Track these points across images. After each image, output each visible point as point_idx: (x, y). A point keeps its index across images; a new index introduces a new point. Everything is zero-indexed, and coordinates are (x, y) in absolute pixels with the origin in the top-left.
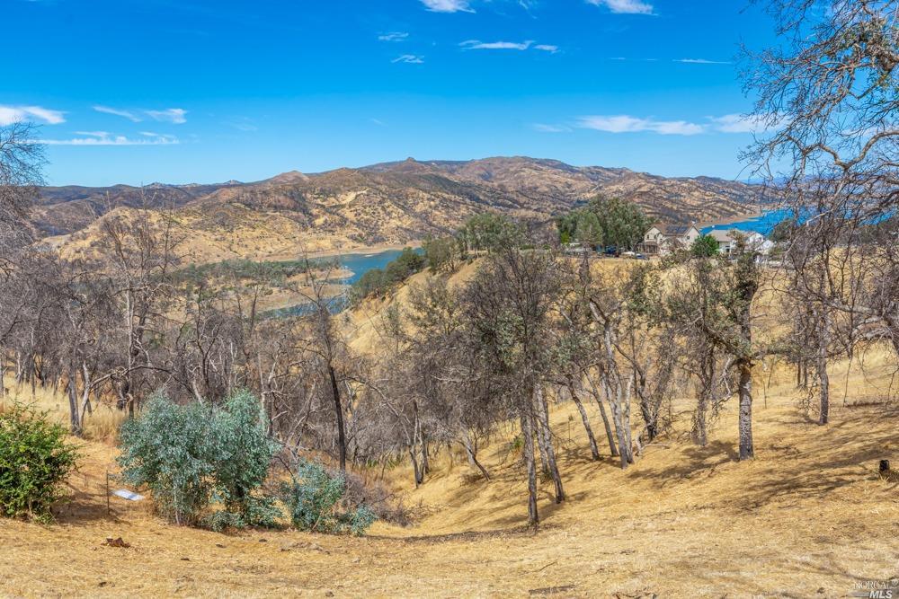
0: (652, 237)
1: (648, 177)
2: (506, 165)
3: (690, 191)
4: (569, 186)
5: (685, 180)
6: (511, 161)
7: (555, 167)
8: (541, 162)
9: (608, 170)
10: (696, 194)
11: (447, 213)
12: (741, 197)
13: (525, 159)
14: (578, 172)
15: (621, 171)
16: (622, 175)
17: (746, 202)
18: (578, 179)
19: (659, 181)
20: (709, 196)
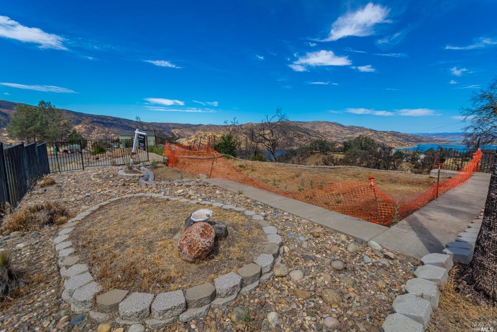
1: (371, 130)
2: (320, 124)
3: (387, 136)
4: (342, 132)
5: (386, 132)
6: (322, 122)
7: (337, 125)
8: (333, 123)
9: (356, 127)
10: (390, 137)
11: (299, 138)
12: (408, 139)
13: (327, 122)
14: (346, 127)
15: (361, 128)
16: (362, 129)
17: (410, 141)
18: (345, 130)
19: (376, 132)
20: (395, 138)
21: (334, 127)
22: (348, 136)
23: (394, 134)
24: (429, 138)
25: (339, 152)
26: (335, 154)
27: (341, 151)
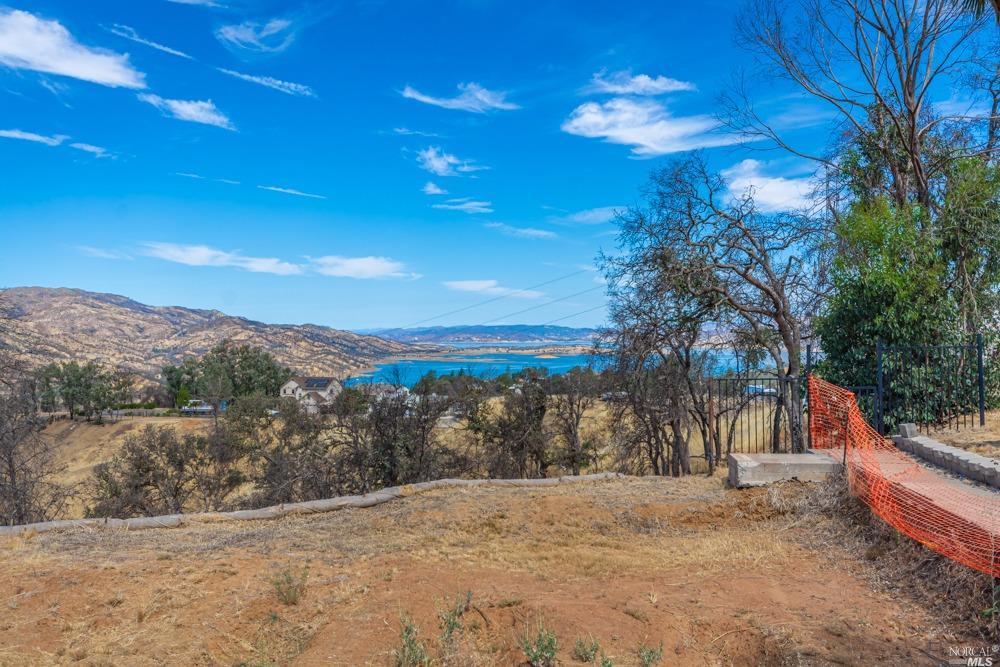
0: (289, 392)
1: (245, 323)
2: (46, 300)
3: (296, 340)
4: (141, 330)
5: (289, 328)
6: (55, 294)
7: (122, 305)
8: (101, 298)
9: (193, 311)
10: (303, 344)
12: (353, 348)
13: (77, 292)
14: (154, 312)
15: (210, 314)
16: (213, 320)
17: (359, 354)
18: (155, 322)
19: (258, 327)
20: (318, 347)
21: (111, 312)
22: (168, 343)
23: (314, 335)
24: (404, 340)
25: (151, 407)
26: (136, 419)
27: (158, 403)
